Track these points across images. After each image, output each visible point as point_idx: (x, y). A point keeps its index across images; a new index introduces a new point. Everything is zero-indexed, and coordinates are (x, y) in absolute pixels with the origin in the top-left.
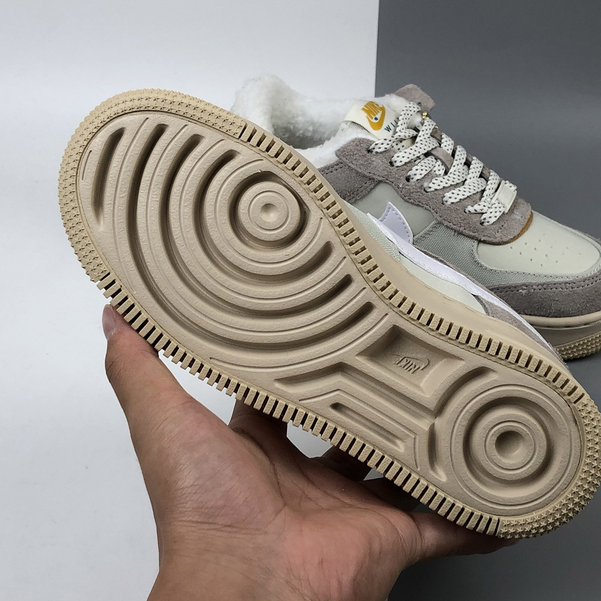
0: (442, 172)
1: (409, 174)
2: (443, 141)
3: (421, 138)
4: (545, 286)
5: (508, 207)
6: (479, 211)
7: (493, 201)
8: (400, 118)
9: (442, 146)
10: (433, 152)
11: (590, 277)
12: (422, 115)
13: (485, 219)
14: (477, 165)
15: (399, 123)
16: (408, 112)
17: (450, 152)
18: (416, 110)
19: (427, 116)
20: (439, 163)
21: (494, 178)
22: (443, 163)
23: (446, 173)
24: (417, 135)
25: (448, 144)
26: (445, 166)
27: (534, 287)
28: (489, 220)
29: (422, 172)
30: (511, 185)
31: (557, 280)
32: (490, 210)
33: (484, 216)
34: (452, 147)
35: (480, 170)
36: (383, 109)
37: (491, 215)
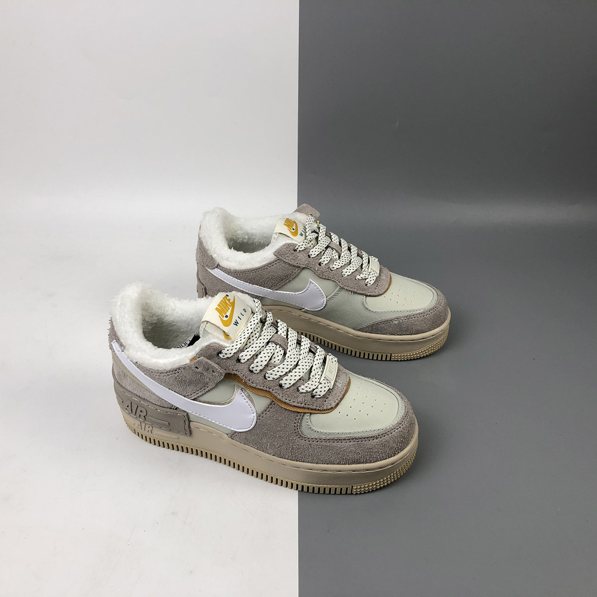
0: (337, 257)
1: (320, 261)
2: (332, 237)
3: (321, 238)
4: (408, 317)
5: (378, 272)
6: (364, 278)
7: (369, 271)
8: (307, 227)
9: (333, 240)
10: (330, 245)
11: (432, 308)
12: (317, 223)
13: (368, 282)
14: (354, 249)
15: (307, 230)
16: (310, 222)
17: (338, 243)
18: (313, 220)
19: (319, 223)
20: (334, 251)
21: (365, 256)
22: (337, 251)
23: (339, 257)
24: (318, 236)
25: (335, 238)
26: (338, 252)
27: (402, 319)
28: (370, 282)
29: (327, 259)
30: (375, 258)
31: (414, 313)
32: (370, 276)
33: (367, 280)
34: (338, 240)
35: (356, 251)
36: (295, 222)
37: (371, 279)
